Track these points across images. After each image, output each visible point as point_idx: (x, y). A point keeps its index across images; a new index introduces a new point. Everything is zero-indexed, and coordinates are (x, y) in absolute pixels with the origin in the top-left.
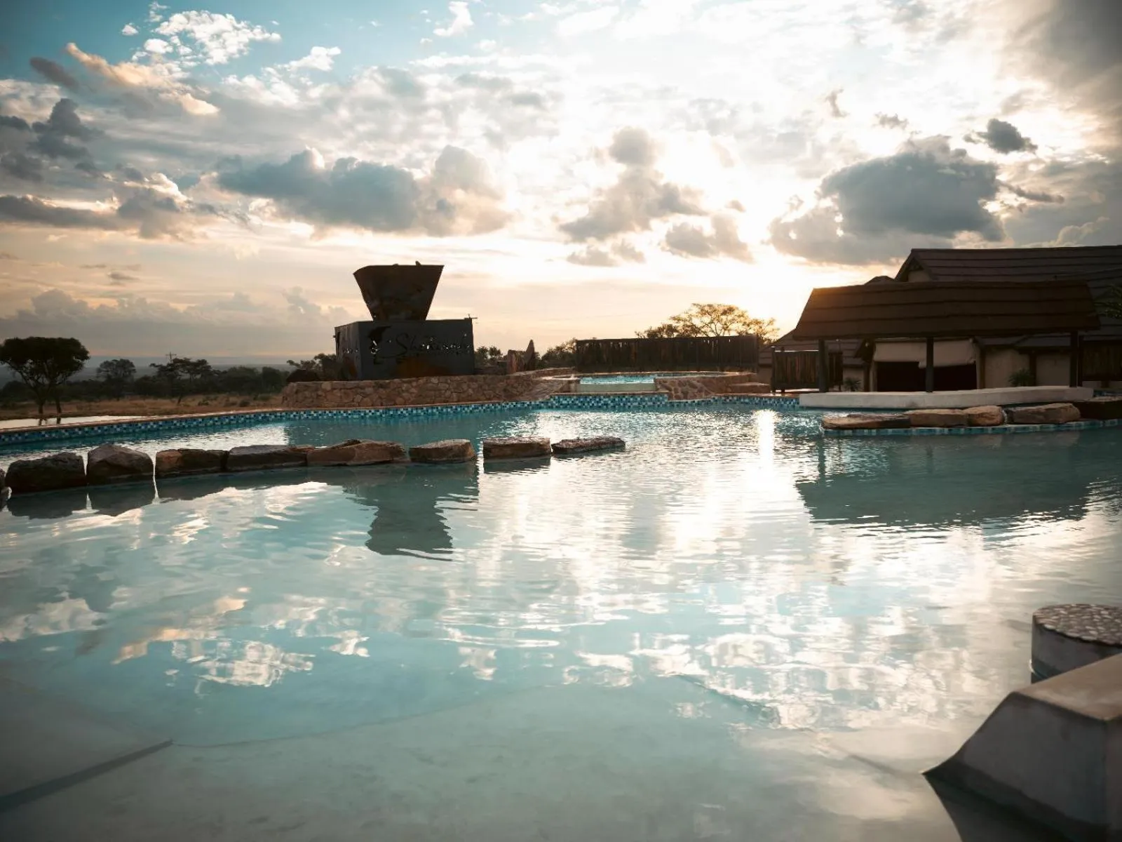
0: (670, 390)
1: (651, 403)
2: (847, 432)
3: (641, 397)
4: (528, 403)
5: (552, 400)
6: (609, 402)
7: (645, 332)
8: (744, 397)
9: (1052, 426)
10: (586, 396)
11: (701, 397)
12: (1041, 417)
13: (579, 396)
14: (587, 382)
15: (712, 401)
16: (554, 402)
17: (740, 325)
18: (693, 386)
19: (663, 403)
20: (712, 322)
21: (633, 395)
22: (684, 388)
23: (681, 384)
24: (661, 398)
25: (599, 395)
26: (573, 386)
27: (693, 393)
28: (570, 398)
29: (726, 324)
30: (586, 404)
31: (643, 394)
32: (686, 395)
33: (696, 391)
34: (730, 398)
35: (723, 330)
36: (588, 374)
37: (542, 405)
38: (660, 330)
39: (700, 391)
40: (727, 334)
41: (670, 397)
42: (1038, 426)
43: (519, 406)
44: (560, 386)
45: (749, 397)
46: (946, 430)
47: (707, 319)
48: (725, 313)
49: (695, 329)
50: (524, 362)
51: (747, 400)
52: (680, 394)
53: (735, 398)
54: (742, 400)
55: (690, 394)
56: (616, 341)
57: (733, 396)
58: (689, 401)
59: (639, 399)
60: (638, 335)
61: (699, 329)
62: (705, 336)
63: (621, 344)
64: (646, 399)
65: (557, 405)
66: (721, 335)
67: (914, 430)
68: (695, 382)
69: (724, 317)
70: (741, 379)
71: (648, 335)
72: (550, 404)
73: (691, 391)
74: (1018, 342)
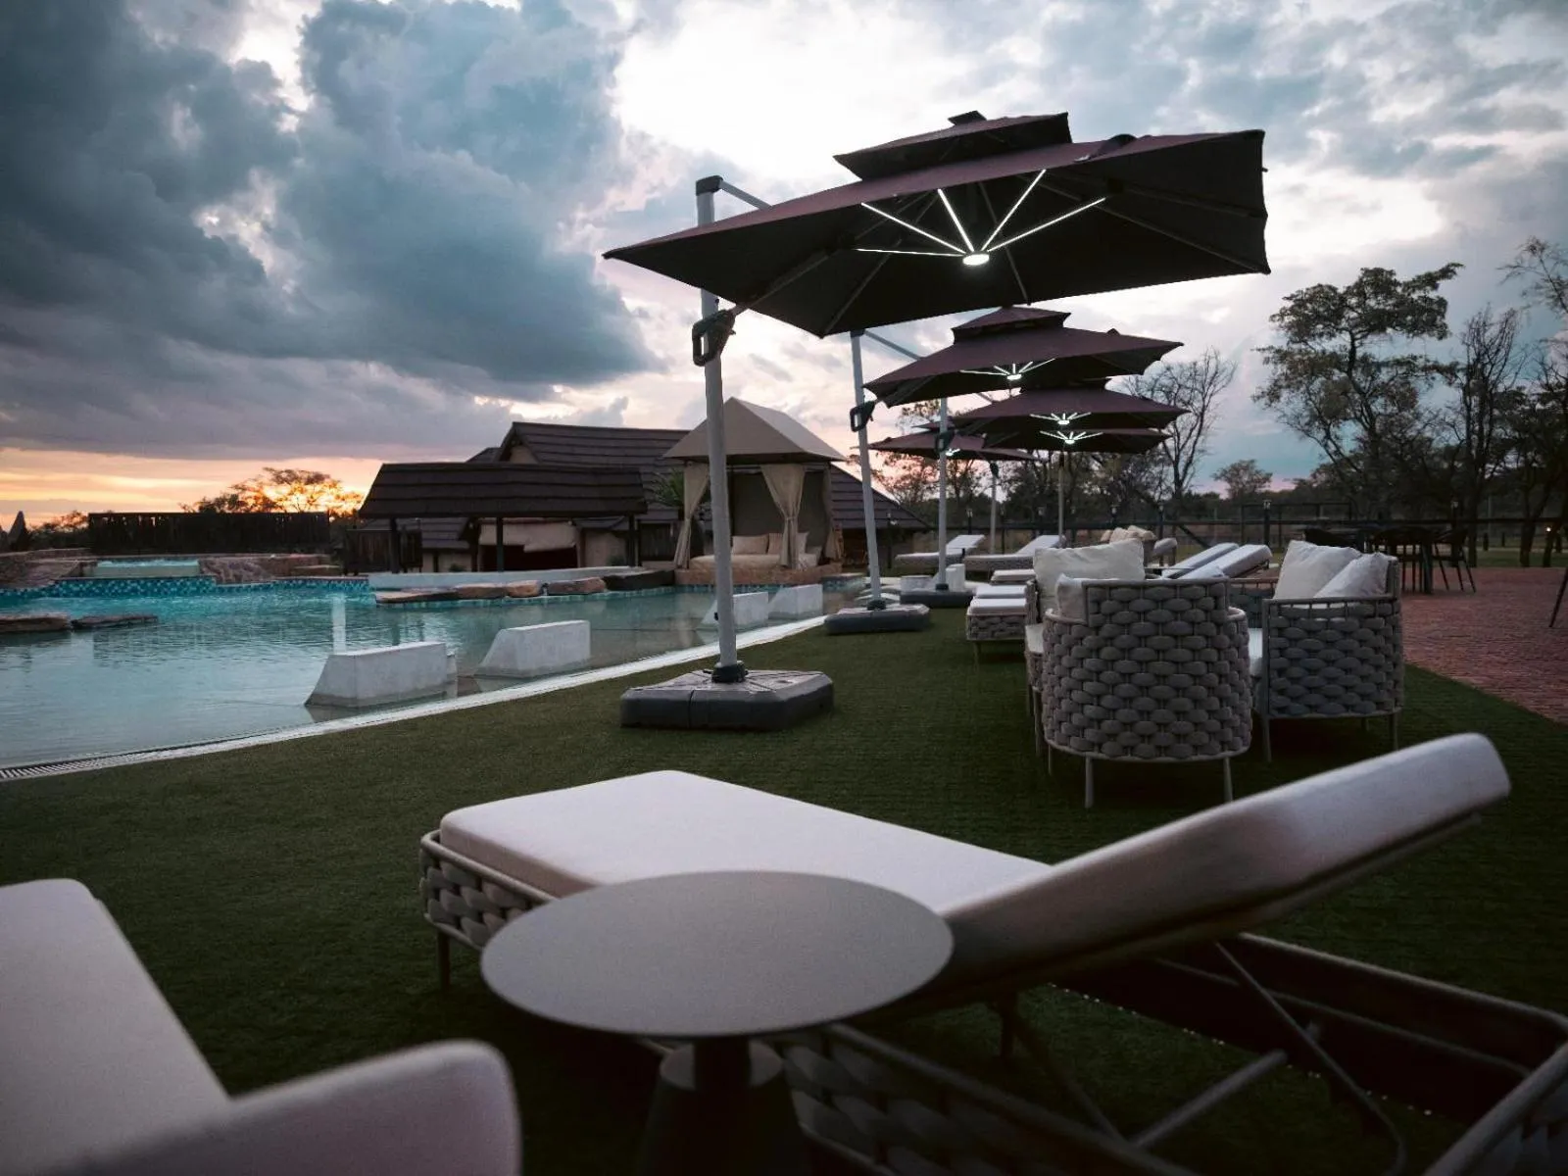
0: (219, 573)
1: (195, 589)
2: (398, 606)
3: (182, 580)
4: (22, 590)
5: (57, 586)
6: (139, 588)
7: (196, 504)
8: (311, 581)
9: (579, 596)
10: (107, 581)
11: (258, 581)
12: (571, 589)
13: (97, 581)
14: (106, 565)
15: (272, 585)
16: (61, 589)
17: (332, 498)
18: (248, 568)
19: (210, 588)
20: (291, 494)
21: (170, 579)
22: (237, 572)
23: (233, 566)
24: (207, 583)
25: (125, 580)
26: (86, 569)
27: (248, 576)
28: (84, 584)
29: (312, 497)
30: (107, 591)
31: (184, 578)
32: (238, 579)
33: (251, 574)
34: (294, 582)
35: (308, 505)
36: (107, 557)
37: (43, 593)
38: (220, 502)
39: (257, 574)
40: (313, 510)
41: (220, 581)
42: (568, 597)
43: (9, 594)
44: (69, 569)
45: (316, 580)
46: (489, 601)
47: (285, 489)
48: (310, 481)
49: (269, 504)
50: (10, 540)
51: (314, 584)
52: (231, 577)
53: (300, 582)
54: (308, 584)
55: (244, 577)
56: (147, 516)
57: (296, 580)
58: (244, 585)
59: (178, 584)
60: (184, 508)
61: (275, 503)
62: (282, 511)
63: (153, 518)
64: (188, 583)
65: (65, 592)
66: (306, 510)
67: (460, 601)
68: (252, 565)
69: (309, 488)
70: (309, 562)
71: (201, 508)
72: (54, 592)
73: (245, 574)
74: (615, 525)
